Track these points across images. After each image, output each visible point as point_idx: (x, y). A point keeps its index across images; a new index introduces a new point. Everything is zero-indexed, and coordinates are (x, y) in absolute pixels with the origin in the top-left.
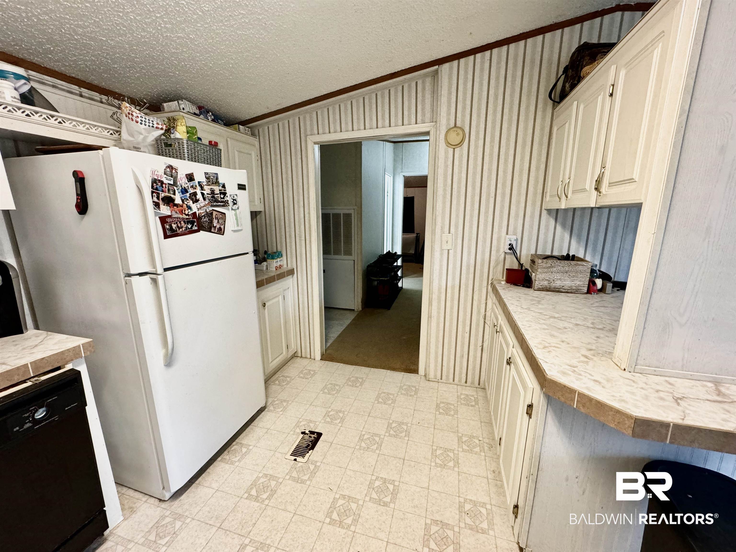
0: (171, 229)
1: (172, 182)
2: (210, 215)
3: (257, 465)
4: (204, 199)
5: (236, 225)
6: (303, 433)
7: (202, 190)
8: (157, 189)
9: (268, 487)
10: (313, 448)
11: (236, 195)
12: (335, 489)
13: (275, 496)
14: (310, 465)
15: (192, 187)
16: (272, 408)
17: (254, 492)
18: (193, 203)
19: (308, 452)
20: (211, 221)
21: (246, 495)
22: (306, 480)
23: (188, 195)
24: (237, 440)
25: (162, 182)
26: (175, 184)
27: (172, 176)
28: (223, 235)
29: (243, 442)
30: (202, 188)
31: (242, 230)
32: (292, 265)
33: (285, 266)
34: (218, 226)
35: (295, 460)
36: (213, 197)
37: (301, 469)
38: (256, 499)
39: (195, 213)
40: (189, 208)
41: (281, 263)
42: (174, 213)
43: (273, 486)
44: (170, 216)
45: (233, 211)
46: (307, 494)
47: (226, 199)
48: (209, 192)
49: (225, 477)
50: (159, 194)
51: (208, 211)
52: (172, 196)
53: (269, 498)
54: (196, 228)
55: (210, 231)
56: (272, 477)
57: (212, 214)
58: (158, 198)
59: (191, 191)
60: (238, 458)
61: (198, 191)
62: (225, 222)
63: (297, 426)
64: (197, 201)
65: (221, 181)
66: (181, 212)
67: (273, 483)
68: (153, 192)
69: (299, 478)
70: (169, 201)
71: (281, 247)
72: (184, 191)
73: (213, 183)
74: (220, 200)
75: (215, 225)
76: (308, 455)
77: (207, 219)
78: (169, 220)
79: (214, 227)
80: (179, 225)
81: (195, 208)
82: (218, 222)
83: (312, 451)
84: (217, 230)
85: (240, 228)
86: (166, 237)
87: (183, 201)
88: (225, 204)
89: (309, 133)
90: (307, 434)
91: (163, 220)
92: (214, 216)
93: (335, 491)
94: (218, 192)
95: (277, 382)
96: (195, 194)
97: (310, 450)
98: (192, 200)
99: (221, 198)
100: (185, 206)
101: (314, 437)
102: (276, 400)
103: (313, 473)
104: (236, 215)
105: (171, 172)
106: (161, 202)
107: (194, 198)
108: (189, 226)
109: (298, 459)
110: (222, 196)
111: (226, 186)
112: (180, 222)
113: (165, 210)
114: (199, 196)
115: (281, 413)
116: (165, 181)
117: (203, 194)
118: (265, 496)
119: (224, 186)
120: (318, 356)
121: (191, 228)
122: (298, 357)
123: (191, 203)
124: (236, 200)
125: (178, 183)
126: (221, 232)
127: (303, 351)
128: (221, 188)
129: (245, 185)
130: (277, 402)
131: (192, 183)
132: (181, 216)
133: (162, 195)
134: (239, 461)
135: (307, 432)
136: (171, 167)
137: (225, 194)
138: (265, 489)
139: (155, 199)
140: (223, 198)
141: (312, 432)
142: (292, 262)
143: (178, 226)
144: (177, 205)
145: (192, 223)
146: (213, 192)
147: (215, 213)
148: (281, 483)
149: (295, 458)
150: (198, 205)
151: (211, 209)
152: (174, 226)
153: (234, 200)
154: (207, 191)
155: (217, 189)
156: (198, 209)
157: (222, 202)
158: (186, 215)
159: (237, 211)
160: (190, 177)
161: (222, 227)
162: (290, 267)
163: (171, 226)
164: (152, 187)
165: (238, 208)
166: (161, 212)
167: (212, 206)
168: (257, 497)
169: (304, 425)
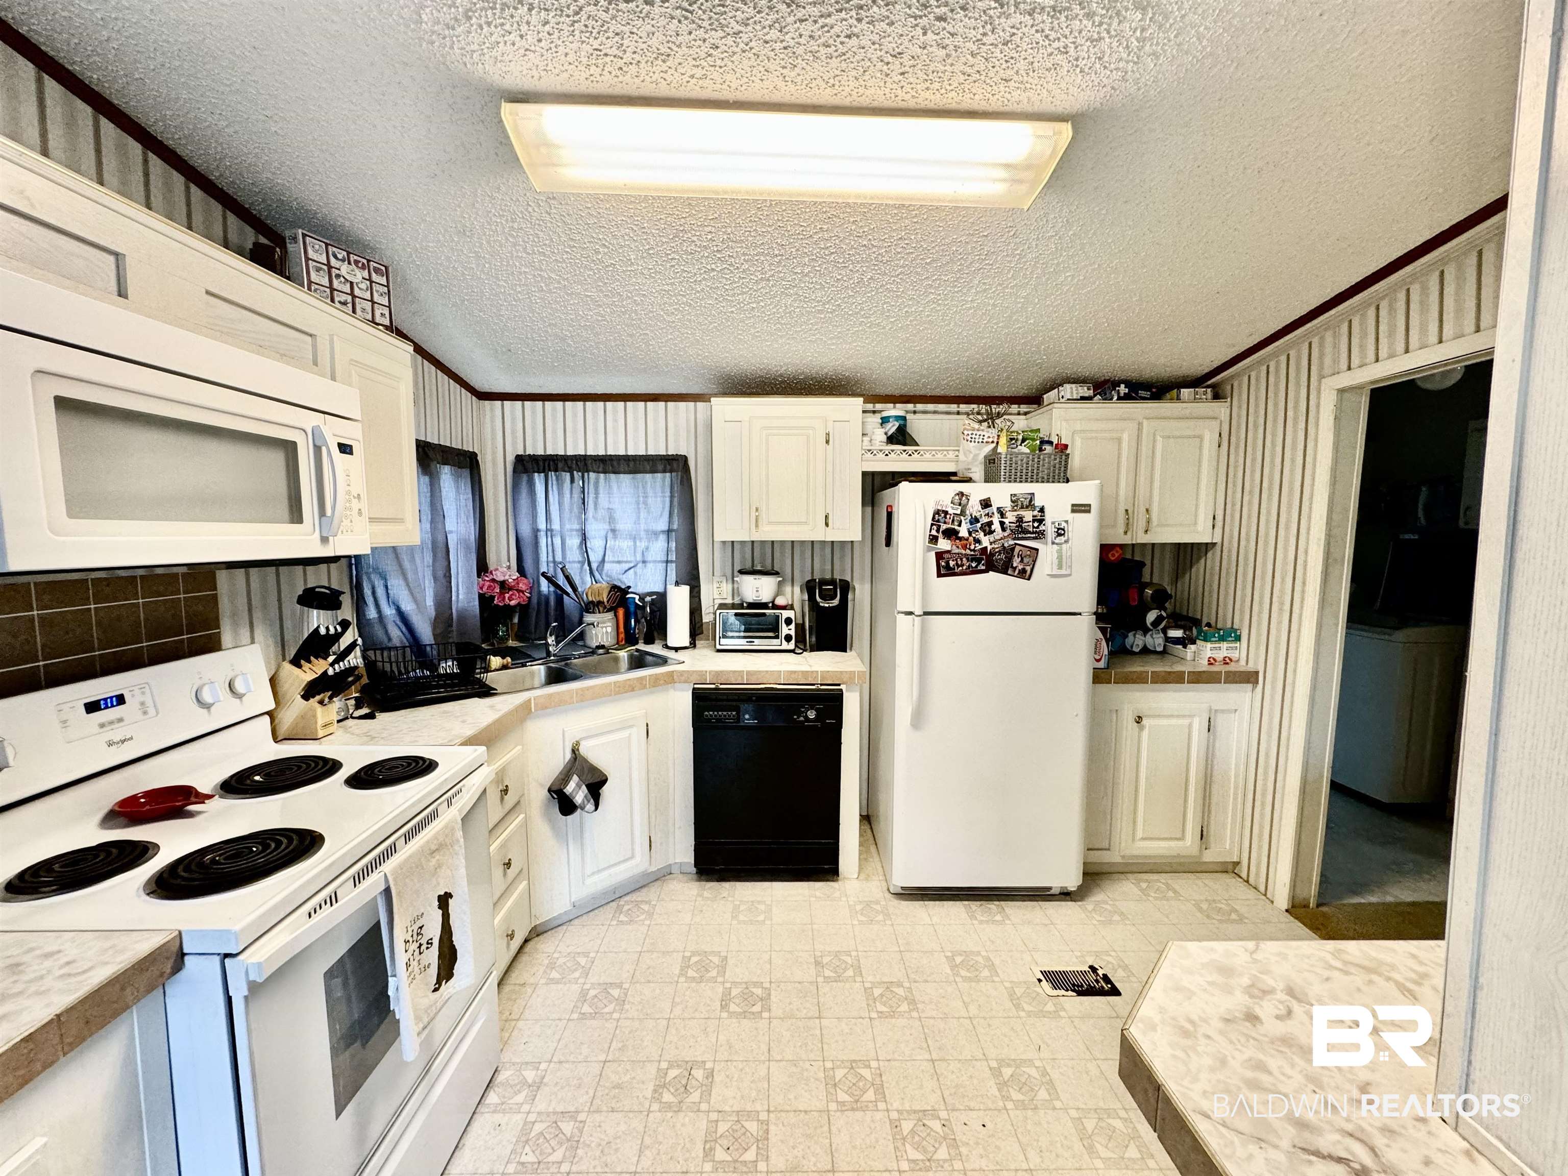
0: (947, 567)
1: (958, 512)
2: (1009, 552)
3: (993, 942)
4: (1004, 529)
5: (1055, 567)
6: (1093, 969)
7: (1002, 517)
8: (938, 521)
9: (977, 970)
10: (1080, 993)
11: (1067, 522)
12: (1045, 1054)
13: (973, 984)
14: (1050, 1003)
15: (987, 515)
16: (1090, 907)
17: (958, 959)
18: (985, 535)
19: (1067, 990)
20: (1010, 560)
21: (950, 954)
22: (1023, 1010)
23: (979, 525)
24: (1002, 903)
25: (946, 513)
26: (963, 513)
27: (960, 504)
28: (1029, 579)
29: (1007, 910)
30: (1002, 515)
31: (1070, 575)
32: (1255, 664)
33: (1243, 662)
34: (1020, 567)
35: (1040, 981)
36: (1020, 526)
37: (1034, 995)
38: (954, 967)
39: (986, 548)
40: (978, 541)
41: (1234, 655)
42: (954, 547)
43: (982, 975)
44: (948, 552)
45: (1055, 546)
46: (1006, 1020)
47: (1042, 528)
48: (1014, 519)
49: (952, 922)
50: (940, 526)
51: (1006, 545)
52: (956, 528)
53: (966, 979)
54: (983, 568)
55: (1006, 573)
56: (992, 967)
57: (1013, 549)
58: (938, 531)
59: (985, 520)
60: (982, 918)
61: (996, 520)
62: (1035, 561)
63: (1097, 954)
64: (991, 532)
65: (1038, 503)
66: (965, 547)
67: (986, 973)
68: (932, 525)
69: (1018, 998)
70: (951, 534)
71: (1241, 620)
72: (974, 520)
73: (1022, 507)
74: (1031, 530)
75: (1015, 565)
76: (1063, 992)
77: (1003, 556)
78: (946, 556)
79: (1012, 567)
80: (959, 563)
81: (986, 541)
82: (1022, 561)
83: (1075, 994)
84: (1017, 572)
85: (1063, 572)
86: (940, 575)
87: (970, 533)
88: (1040, 535)
89: (1327, 371)
90: (1098, 975)
91: (939, 556)
92: (1016, 553)
93: (1042, 1055)
94: (1031, 519)
95: (1144, 885)
96: (990, 524)
97: (1073, 991)
98: (984, 531)
99: (1034, 527)
100: (971, 539)
101: (1102, 987)
102: (1111, 902)
103: (1042, 1014)
104: (1060, 552)
105: (960, 499)
106: (940, 535)
107: (988, 529)
108: (974, 565)
109: (1044, 982)
110: (1036, 524)
111: (1046, 510)
112: (961, 560)
113: (944, 544)
114: (996, 526)
115: (1095, 922)
116: (951, 511)
117: (1002, 523)
118: (963, 973)
119: (1042, 510)
120: (1282, 900)
121: (976, 567)
122: (1241, 877)
123: (981, 535)
124: (1063, 530)
125: (968, 512)
126: (1024, 574)
127: (1253, 868)
128: (1036, 513)
129: (1089, 505)
130: (1108, 907)
131: (987, 511)
132: (963, 552)
133: (944, 527)
134: (981, 922)
135: (1100, 972)
136: (961, 494)
137: (1041, 521)
138: (973, 969)
139: (934, 533)
140: (1038, 527)
141: (1106, 978)
142: (1257, 656)
143: (957, 564)
144: (960, 539)
145: (979, 561)
146: (1020, 519)
147: (1018, 549)
148: (993, 981)
149: (1042, 978)
150: (991, 538)
151: (1012, 542)
152: (952, 563)
153: (1059, 529)
154: (1010, 518)
155: (1028, 515)
156: (991, 544)
157: (1033, 533)
158: (971, 550)
159: (1064, 546)
160: (986, 504)
161: (1028, 569)
162: (1251, 667)
163: (947, 563)
164: (933, 519)
165: (1066, 542)
166: (939, 546)
167: (1014, 539)
168: (956, 966)
169: (1108, 962)
